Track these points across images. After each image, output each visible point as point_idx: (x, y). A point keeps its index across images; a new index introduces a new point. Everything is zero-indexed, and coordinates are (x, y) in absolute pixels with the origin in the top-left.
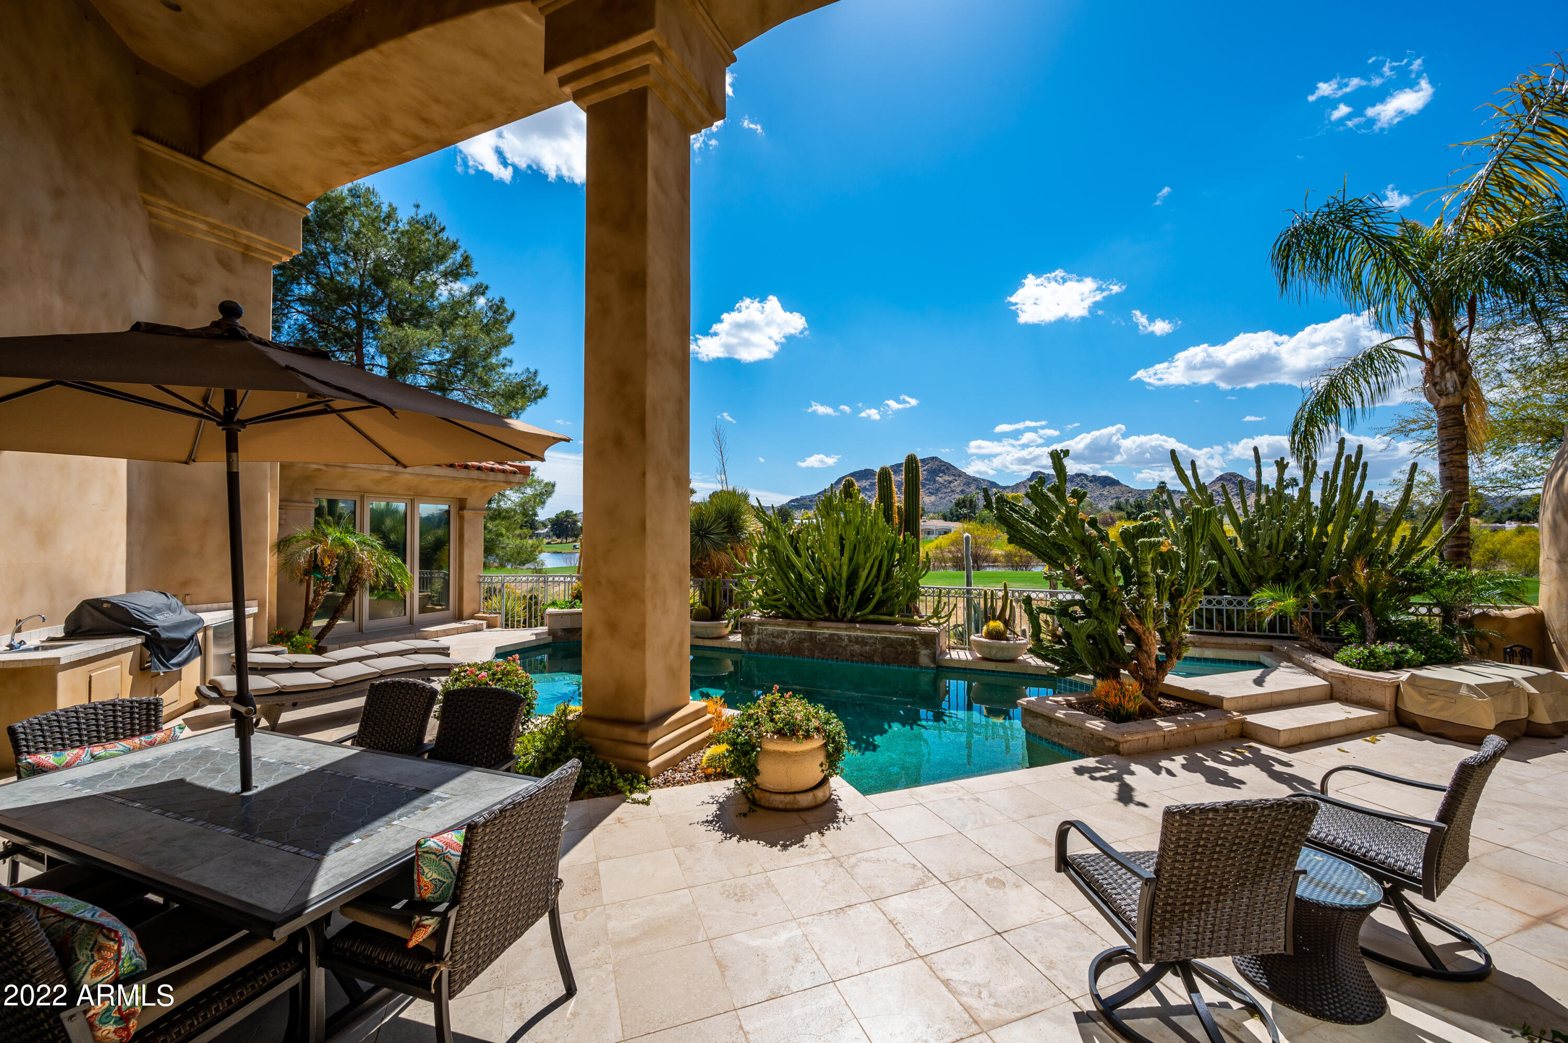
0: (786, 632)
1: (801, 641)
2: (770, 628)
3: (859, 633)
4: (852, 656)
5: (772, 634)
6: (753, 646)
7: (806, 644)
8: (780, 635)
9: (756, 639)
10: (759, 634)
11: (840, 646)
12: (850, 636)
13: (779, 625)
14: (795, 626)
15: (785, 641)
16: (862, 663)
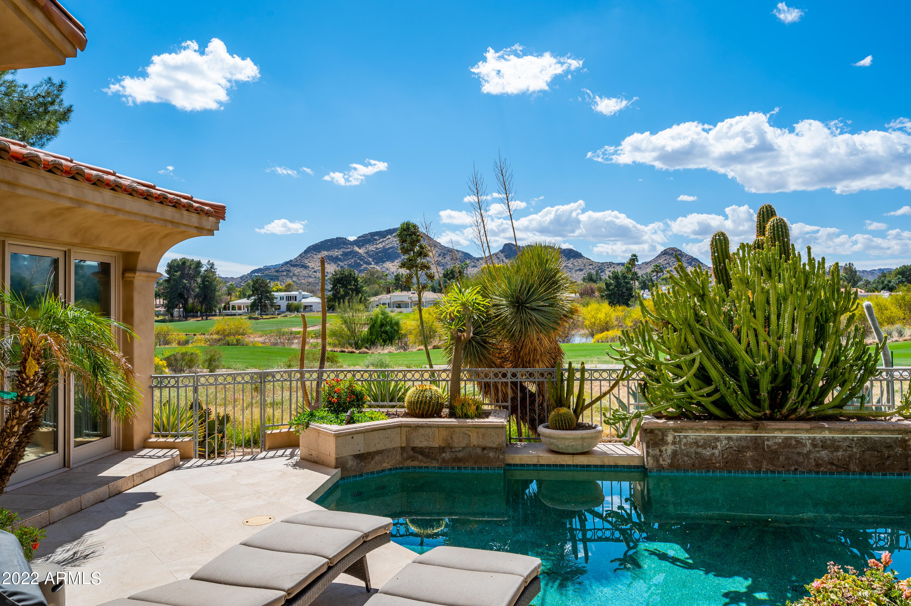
0: (717, 439)
1: (741, 450)
2: (692, 435)
3: (827, 435)
4: (818, 465)
5: (696, 443)
6: (666, 461)
7: (749, 454)
8: (709, 443)
9: (669, 452)
10: (674, 443)
11: (799, 453)
12: (814, 439)
13: (708, 430)
14: (732, 430)
15: (716, 452)
16: (831, 473)
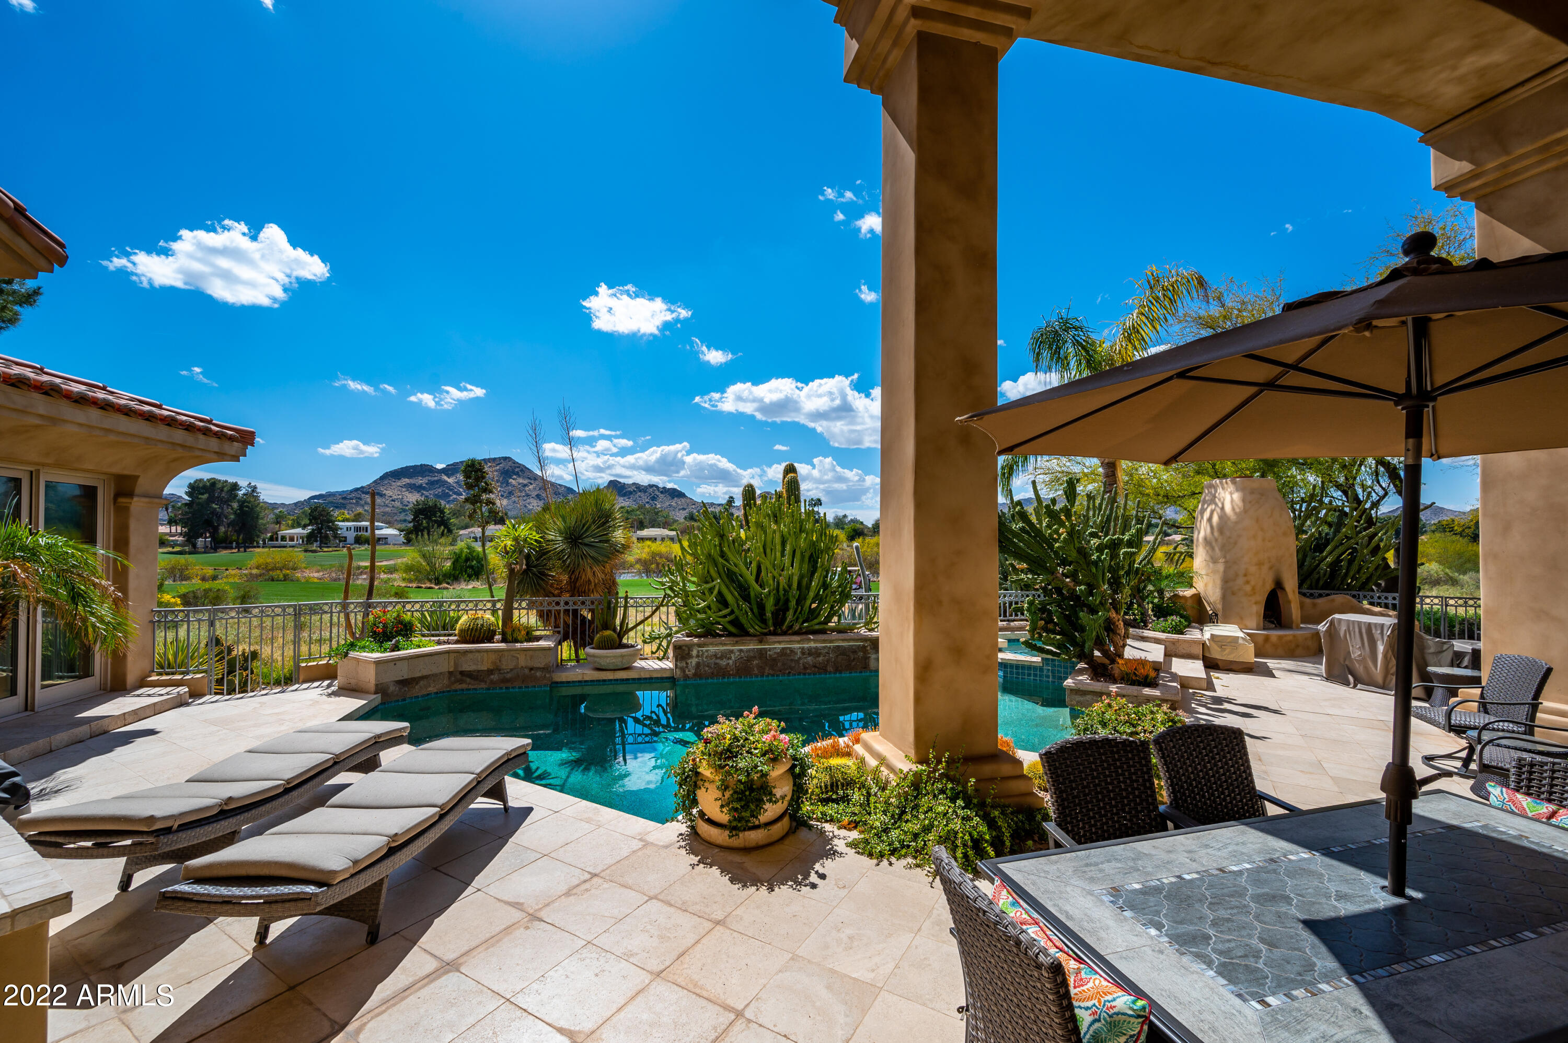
0: (732, 652)
1: (749, 659)
2: (712, 649)
3: (813, 645)
4: (805, 668)
5: (715, 656)
6: (690, 672)
7: (755, 662)
8: (725, 655)
9: (694, 664)
10: (698, 656)
11: (792, 660)
12: (803, 649)
13: (725, 644)
14: (743, 644)
15: (731, 662)
16: (814, 674)
